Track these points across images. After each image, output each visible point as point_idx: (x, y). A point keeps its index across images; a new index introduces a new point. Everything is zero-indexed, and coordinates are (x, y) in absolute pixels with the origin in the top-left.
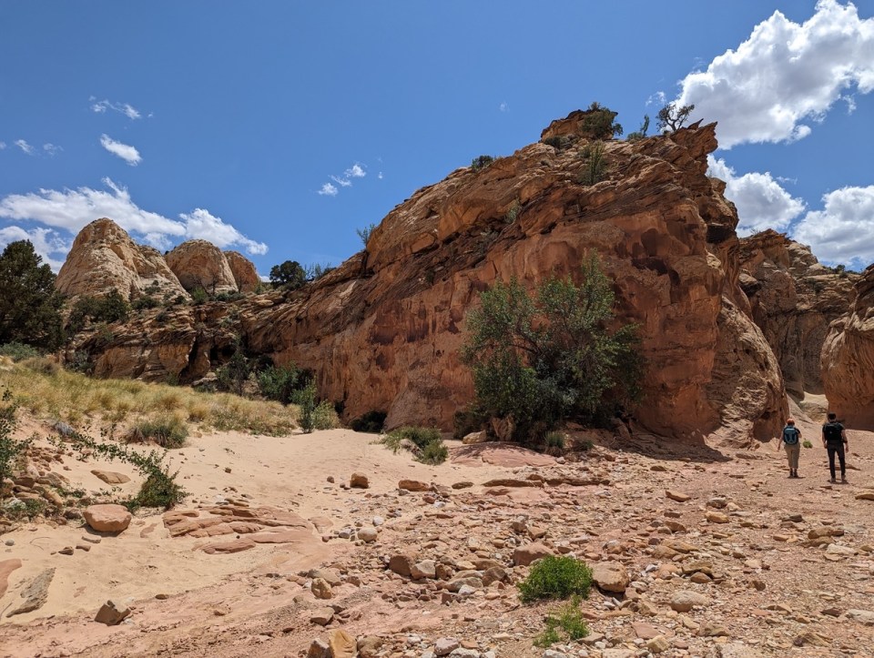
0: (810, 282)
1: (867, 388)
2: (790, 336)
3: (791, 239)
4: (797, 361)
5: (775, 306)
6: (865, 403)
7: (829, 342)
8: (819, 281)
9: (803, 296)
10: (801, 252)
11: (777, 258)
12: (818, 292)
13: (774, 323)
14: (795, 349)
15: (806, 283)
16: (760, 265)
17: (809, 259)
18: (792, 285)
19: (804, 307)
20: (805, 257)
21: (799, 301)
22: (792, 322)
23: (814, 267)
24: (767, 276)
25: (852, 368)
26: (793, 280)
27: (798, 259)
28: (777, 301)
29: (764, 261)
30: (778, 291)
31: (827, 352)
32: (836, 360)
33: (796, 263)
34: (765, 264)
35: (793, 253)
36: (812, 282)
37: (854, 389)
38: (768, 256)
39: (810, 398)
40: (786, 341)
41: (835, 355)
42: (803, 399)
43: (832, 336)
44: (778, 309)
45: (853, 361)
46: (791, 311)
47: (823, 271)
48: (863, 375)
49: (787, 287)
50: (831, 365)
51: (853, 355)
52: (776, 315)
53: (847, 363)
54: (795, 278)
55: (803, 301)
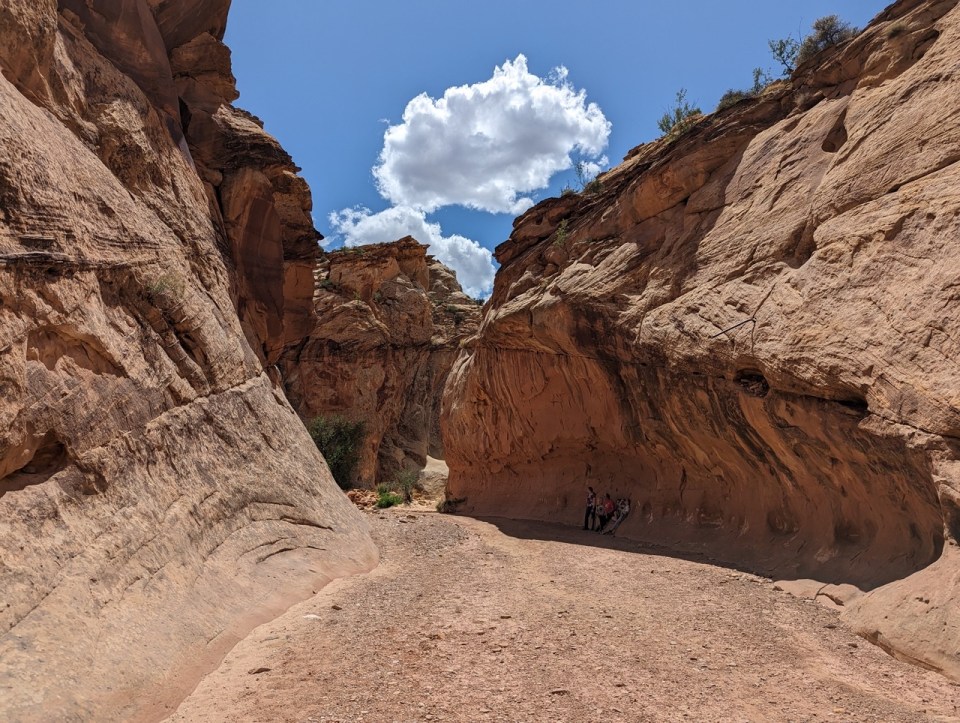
0: (450, 311)
1: (500, 443)
2: (419, 377)
3: (435, 258)
4: (424, 413)
5: (405, 335)
6: (496, 469)
7: (455, 371)
8: (460, 310)
9: (440, 327)
10: (444, 274)
11: (415, 274)
12: (457, 323)
13: (401, 359)
14: (424, 395)
15: (445, 311)
16: (392, 279)
17: (451, 283)
18: (429, 312)
19: (440, 341)
20: (447, 280)
21: (434, 334)
22: (423, 359)
23: (457, 294)
24: (398, 295)
25: (481, 409)
26: (431, 307)
27: (440, 282)
28: (408, 329)
29: (399, 275)
30: (410, 315)
31: (451, 387)
32: (461, 397)
33: (437, 286)
34: (399, 279)
35: (435, 274)
36: (452, 311)
37: (481, 446)
38: (404, 270)
39: (434, 465)
40: (413, 385)
41: (460, 389)
42: (424, 466)
43: (460, 361)
44: (407, 340)
45: (484, 396)
46: (424, 344)
47: (466, 300)
48: (496, 420)
49: (423, 313)
50: (454, 406)
51: (483, 384)
52: (406, 348)
53: (475, 400)
54: (434, 305)
55: (439, 333)
